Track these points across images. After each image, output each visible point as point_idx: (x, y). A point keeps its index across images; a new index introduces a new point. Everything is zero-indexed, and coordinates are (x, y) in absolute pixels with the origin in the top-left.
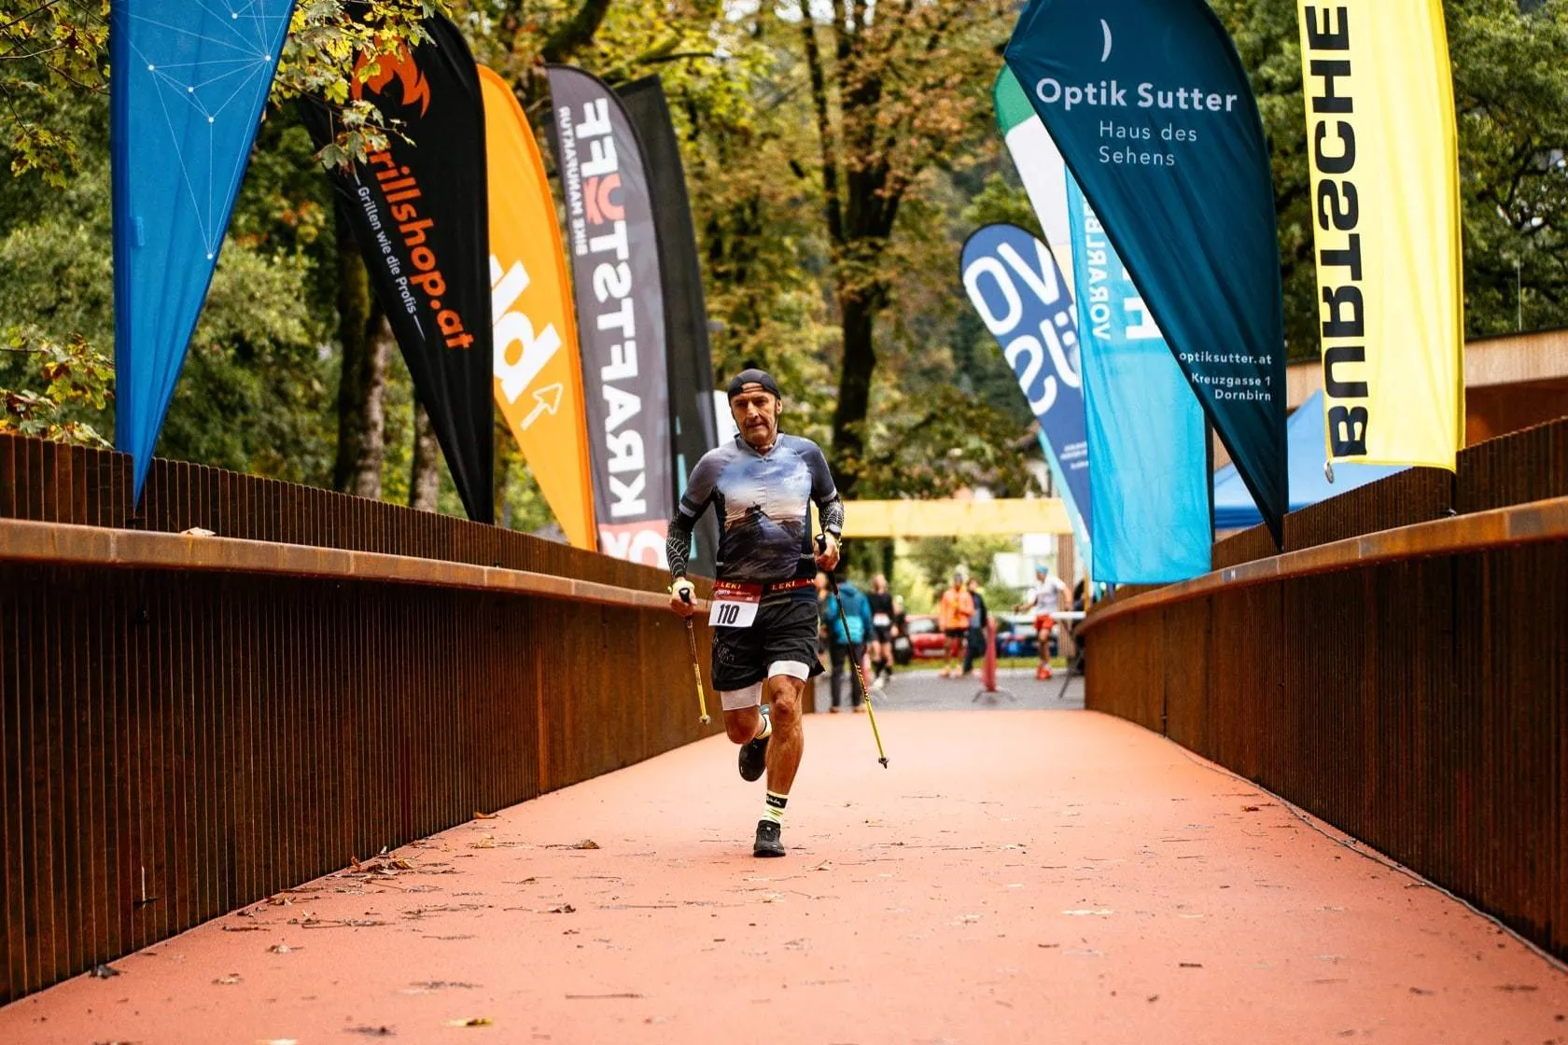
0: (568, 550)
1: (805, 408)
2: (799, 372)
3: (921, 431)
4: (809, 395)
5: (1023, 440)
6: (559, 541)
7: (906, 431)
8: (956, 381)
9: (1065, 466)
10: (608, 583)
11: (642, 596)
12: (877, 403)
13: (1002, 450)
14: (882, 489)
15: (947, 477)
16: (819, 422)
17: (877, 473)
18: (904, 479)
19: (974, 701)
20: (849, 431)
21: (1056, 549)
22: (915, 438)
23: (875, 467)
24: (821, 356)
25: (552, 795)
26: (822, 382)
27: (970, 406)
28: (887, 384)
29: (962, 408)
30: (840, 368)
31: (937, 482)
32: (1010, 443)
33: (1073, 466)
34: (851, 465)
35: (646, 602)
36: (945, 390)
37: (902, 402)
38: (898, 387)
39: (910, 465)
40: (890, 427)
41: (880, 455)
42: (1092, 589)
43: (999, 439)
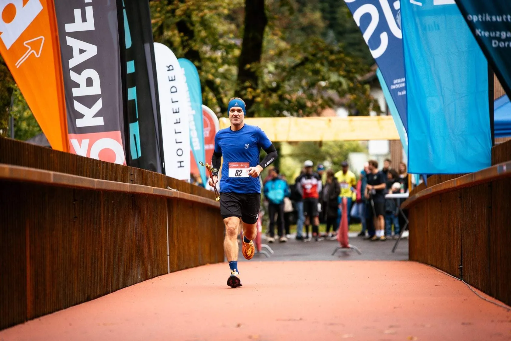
0: (49, 150)
1: (219, 54)
2: (215, 29)
3: (298, 69)
4: (222, 44)
5: (368, 76)
6: (42, 145)
7: (288, 70)
8: (324, 35)
9: (393, 93)
10: (78, 174)
12: (268, 50)
13: (353, 83)
15: (316, 101)
16: (229, 64)
17: (268, 98)
18: (286, 102)
19: (333, 254)
20: (249, 69)
22: (294, 74)
23: (267, 94)
24: (231, 18)
25: (36, 320)
26: (231, 36)
27: (332, 52)
28: (276, 38)
29: (326, 53)
30: (243, 26)
31: (309, 104)
32: (359, 78)
33: (399, 94)
34: (251, 92)
35: (104, 187)
36: (315, 42)
37: (286, 50)
38: (283, 39)
39: (290, 93)
40: (277, 67)
41: (270, 85)
42: (414, 179)
43: (351, 75)
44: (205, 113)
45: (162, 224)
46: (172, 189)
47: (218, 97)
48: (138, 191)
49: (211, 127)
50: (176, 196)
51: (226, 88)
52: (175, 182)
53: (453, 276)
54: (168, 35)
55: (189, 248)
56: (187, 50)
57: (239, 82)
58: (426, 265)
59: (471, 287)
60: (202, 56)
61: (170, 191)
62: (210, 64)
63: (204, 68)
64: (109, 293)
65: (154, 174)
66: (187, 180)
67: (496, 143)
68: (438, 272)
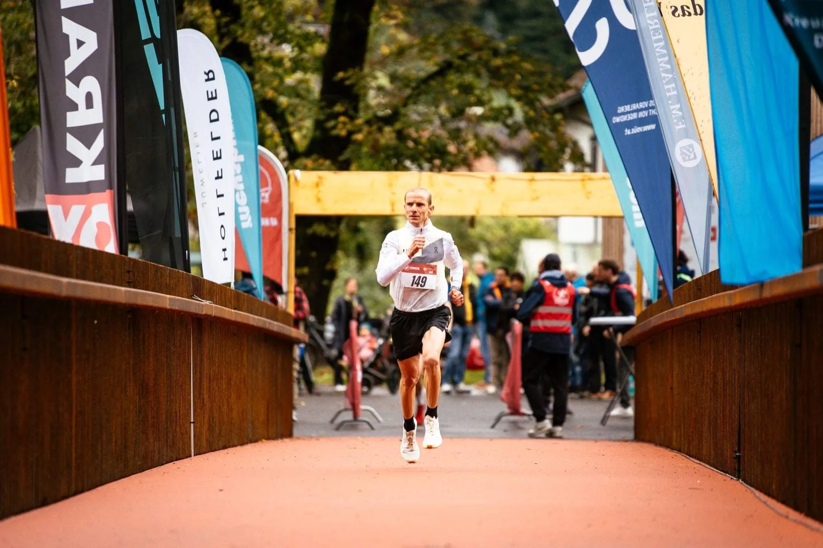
1: (287, 50)
3: (433, 83)
4: (292, 33)
5: (561, 97)
7: (413, 84)
8: (478, 20)
11: (76, 285)
12: (378, 46)
13: (535, 110)
14: (382, 155)
15: (465, 142)
16: (305, 70)
17: (378, 136)
18: (410, 144)
20: (343, 80)
21: (600, 238)
22: (426, 93)
23: (375, 127)
26: (309, 18)
27: (496, 53)
28: (393, 22)
29: (485, 55)
31: (452, 148)
32: (546, 101)
33: (628, 132)
34: (344, 123)
35: (79, 293)
36: (465, 33)
37: (411, 46)
38: (404, 26)
39: (418, 125)
40: (393, 78)
41: (381, 113)
43: (531, 95)
44: (262, 161)
45: (181, 364)
46: (203, 300)
47: (284, 131)
48: (140, 302)
49: (272, 186)
50: (209, 313)
51: (299, 116)
52: (207, 286)
53: (721, 471)
54: (192, 15)
55: (231, 410)
56: (227, 42)
57: (323, 104)
58: (669, 449)
59: (757, 493)
60: (255, 55)
61: (199, 304)
62: (270, 69)
63: (257, 77)
64: (82, 491)
65: (170, 270)
66: (229, 284)
67: (811, 226)
68: (692, 464)
